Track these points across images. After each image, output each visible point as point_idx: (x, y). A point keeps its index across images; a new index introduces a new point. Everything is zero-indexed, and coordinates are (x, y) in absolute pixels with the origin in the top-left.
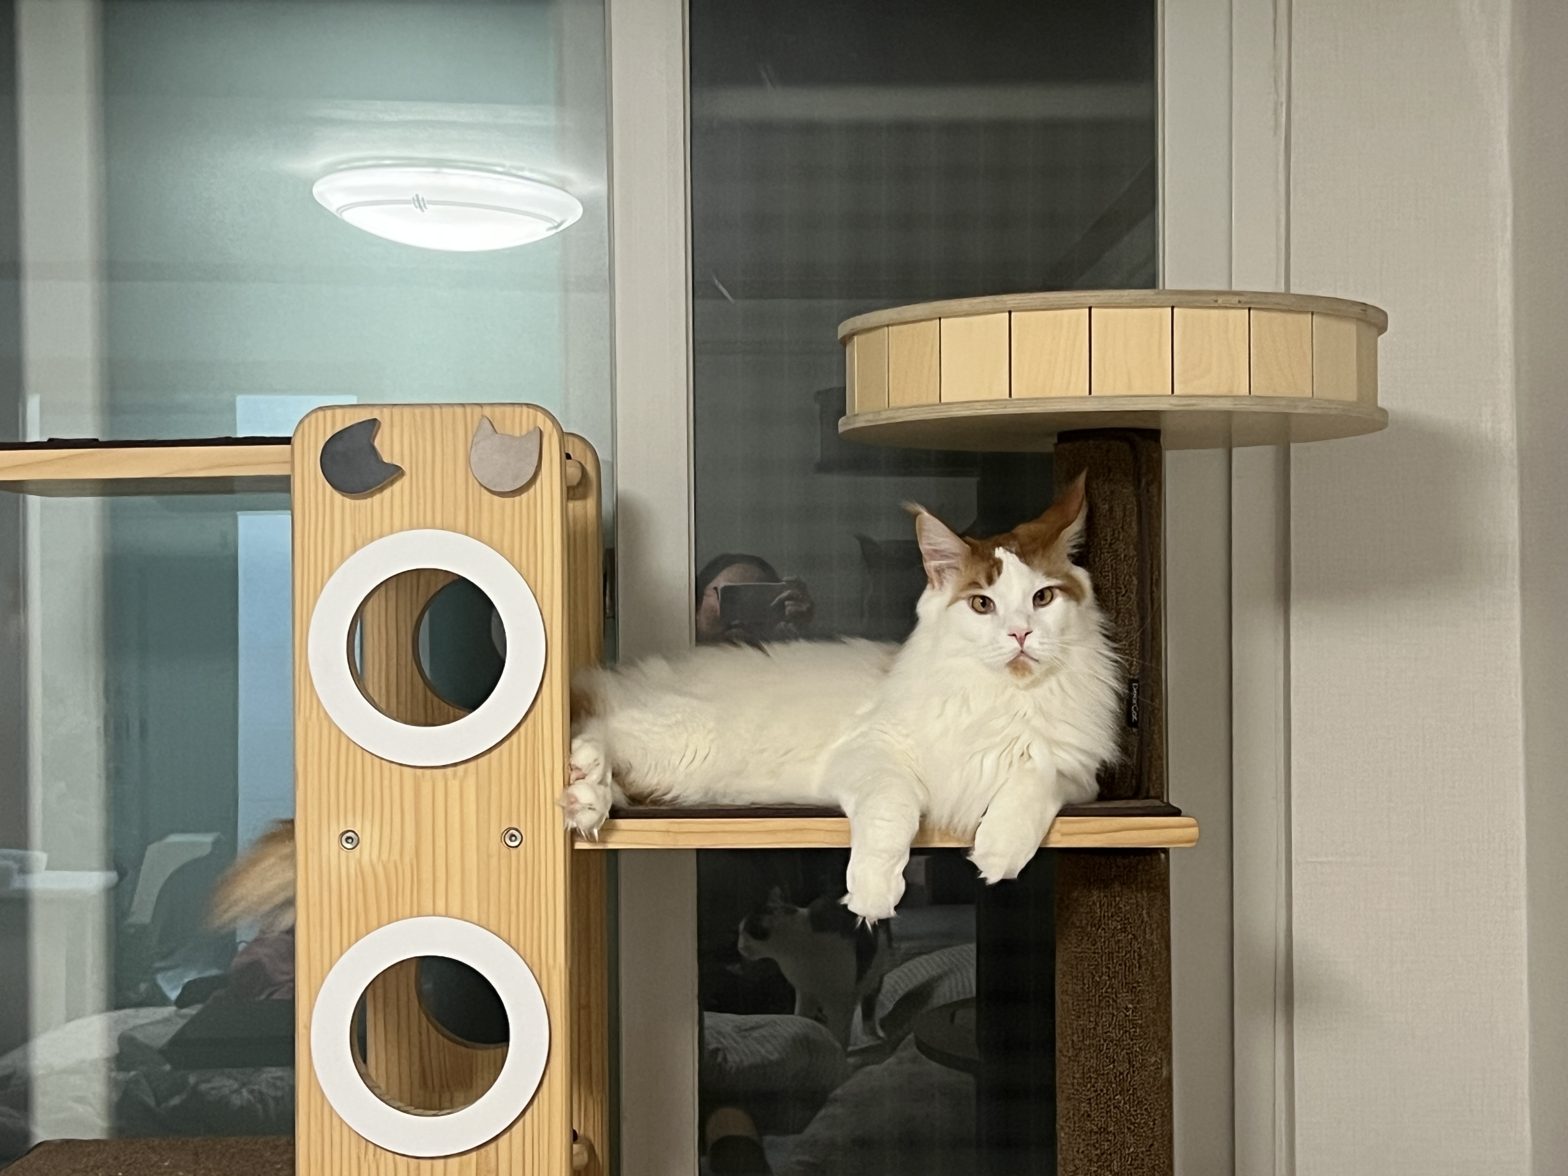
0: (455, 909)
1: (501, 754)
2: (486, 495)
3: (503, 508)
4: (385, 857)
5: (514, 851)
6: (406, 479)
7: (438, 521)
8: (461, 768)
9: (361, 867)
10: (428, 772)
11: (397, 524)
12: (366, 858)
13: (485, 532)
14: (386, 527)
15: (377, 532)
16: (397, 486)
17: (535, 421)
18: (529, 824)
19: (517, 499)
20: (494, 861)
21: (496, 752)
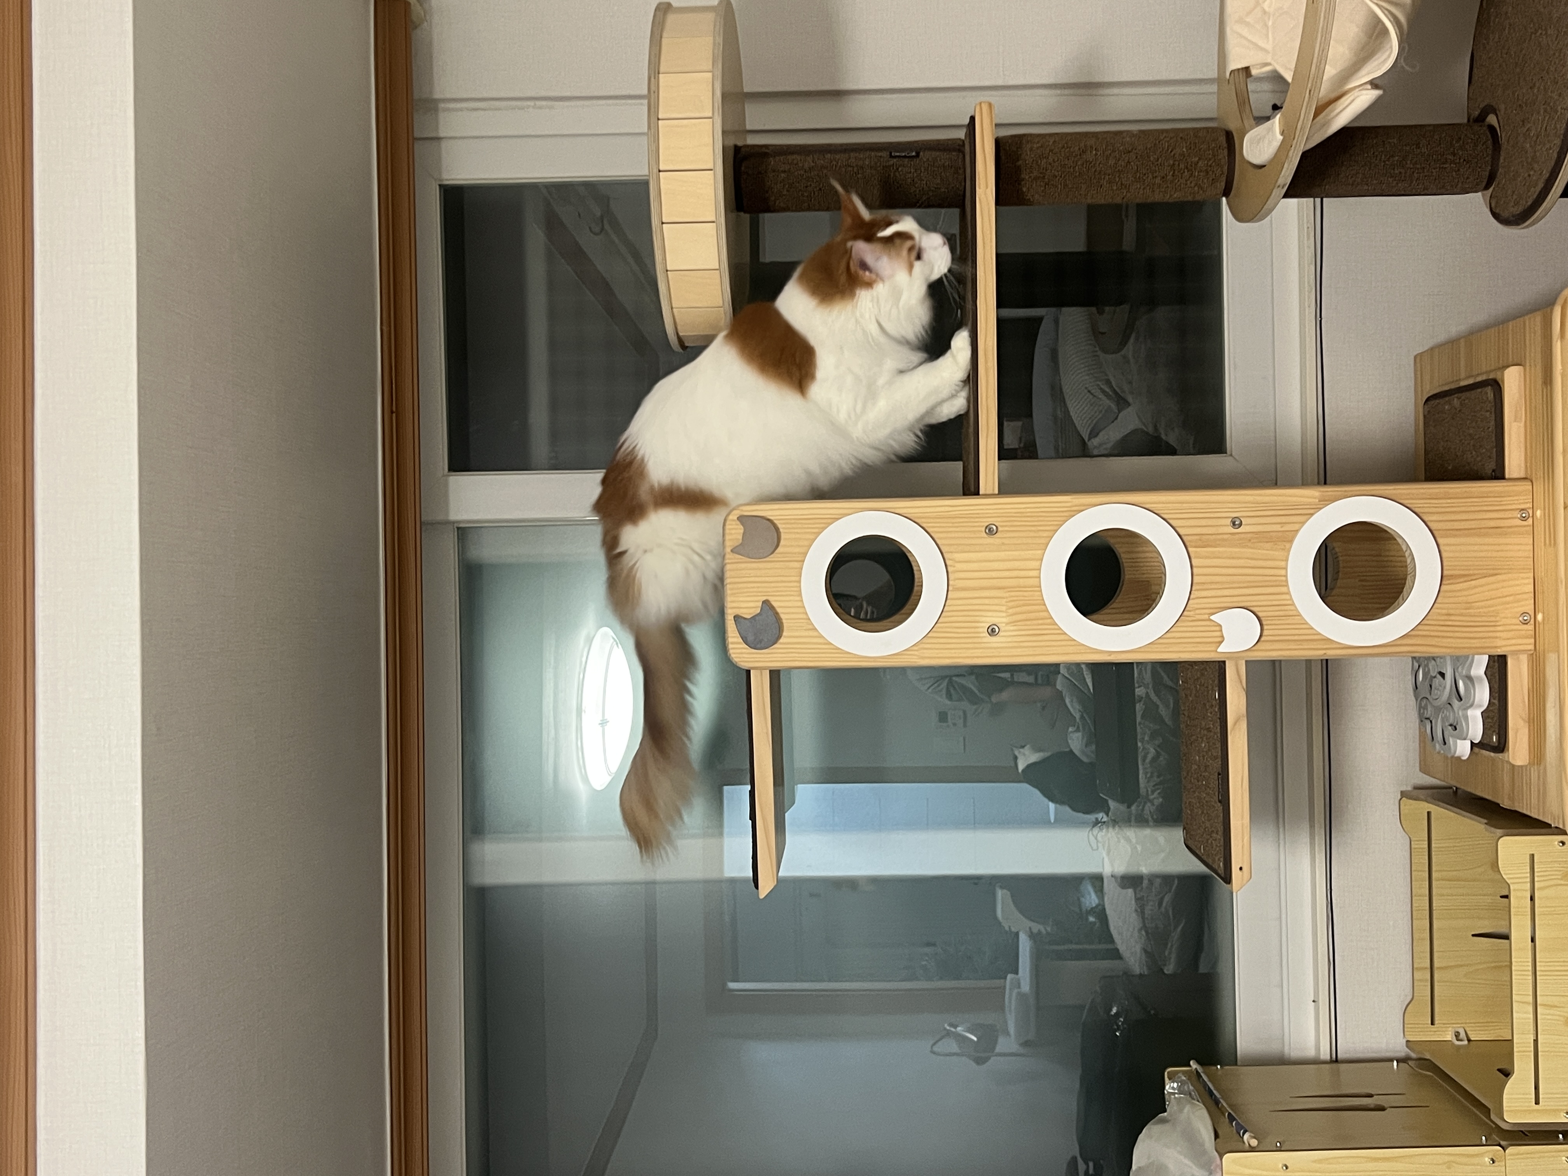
0: (1035, 564)
1: (941, 538)
2: (779, 550)
3: (785, 539)
4: (1004, 608)
5: (1000, 529)
6: (770, 599)
7: (797, 579)
8: (948, 563)
9: (1011, 623)
10: (951, 583)
11: (799, 604)
12: (1004, 620)
13: (802, 550)
14: (801, 610)
15: (804, 616)
16: (775, 604)
17: (733, 520)
18: (985, 520)
19: (781, 530)
20: (1006, 541)
21: (938, 542)
